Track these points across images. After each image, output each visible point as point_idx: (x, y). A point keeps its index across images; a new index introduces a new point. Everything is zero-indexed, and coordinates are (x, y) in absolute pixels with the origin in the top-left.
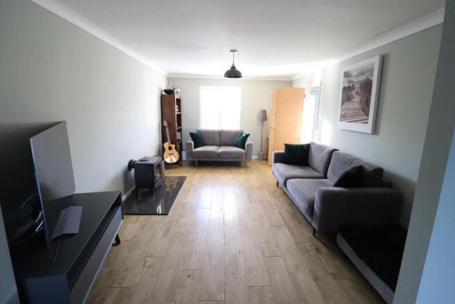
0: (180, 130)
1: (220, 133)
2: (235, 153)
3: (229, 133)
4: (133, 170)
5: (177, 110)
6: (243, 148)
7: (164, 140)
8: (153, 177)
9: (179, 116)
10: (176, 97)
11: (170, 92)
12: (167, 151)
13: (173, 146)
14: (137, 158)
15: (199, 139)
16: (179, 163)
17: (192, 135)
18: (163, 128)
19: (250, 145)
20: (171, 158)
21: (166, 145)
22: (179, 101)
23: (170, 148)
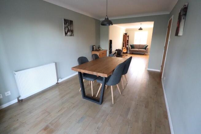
0: (128, 44)
1: (139, 45)
2: (143, 50)
3: (142, 45)
4: (117, 51)
5: (127, 39)
6: (145, 49)
7: (123, 46)
8: (121, 53)
9: (128, 41)
10: (128, 35)
11: (126, 34)
12: (124, 49)
13: (125, 48)
14: (117, 49)
15: (132, 47)
16: (127, 53)
17: (131, 45)
18: (123, 43)
19: (148, 49)
20: (125, 51)
21: (124, 48)
22: (128, 36)
23: (125, 49)
